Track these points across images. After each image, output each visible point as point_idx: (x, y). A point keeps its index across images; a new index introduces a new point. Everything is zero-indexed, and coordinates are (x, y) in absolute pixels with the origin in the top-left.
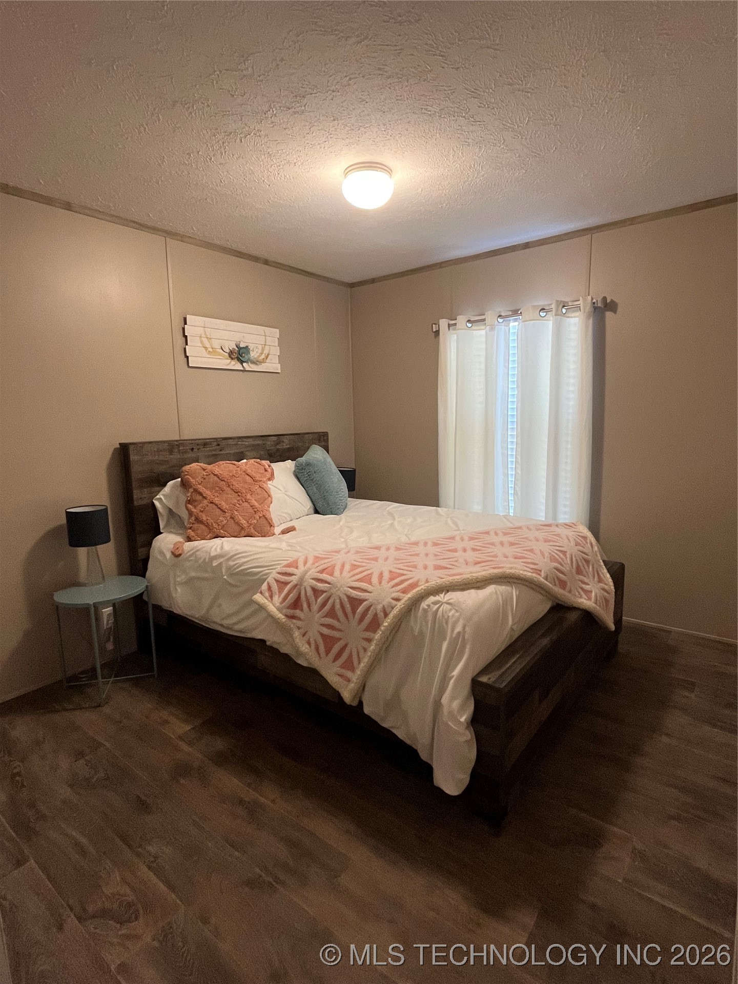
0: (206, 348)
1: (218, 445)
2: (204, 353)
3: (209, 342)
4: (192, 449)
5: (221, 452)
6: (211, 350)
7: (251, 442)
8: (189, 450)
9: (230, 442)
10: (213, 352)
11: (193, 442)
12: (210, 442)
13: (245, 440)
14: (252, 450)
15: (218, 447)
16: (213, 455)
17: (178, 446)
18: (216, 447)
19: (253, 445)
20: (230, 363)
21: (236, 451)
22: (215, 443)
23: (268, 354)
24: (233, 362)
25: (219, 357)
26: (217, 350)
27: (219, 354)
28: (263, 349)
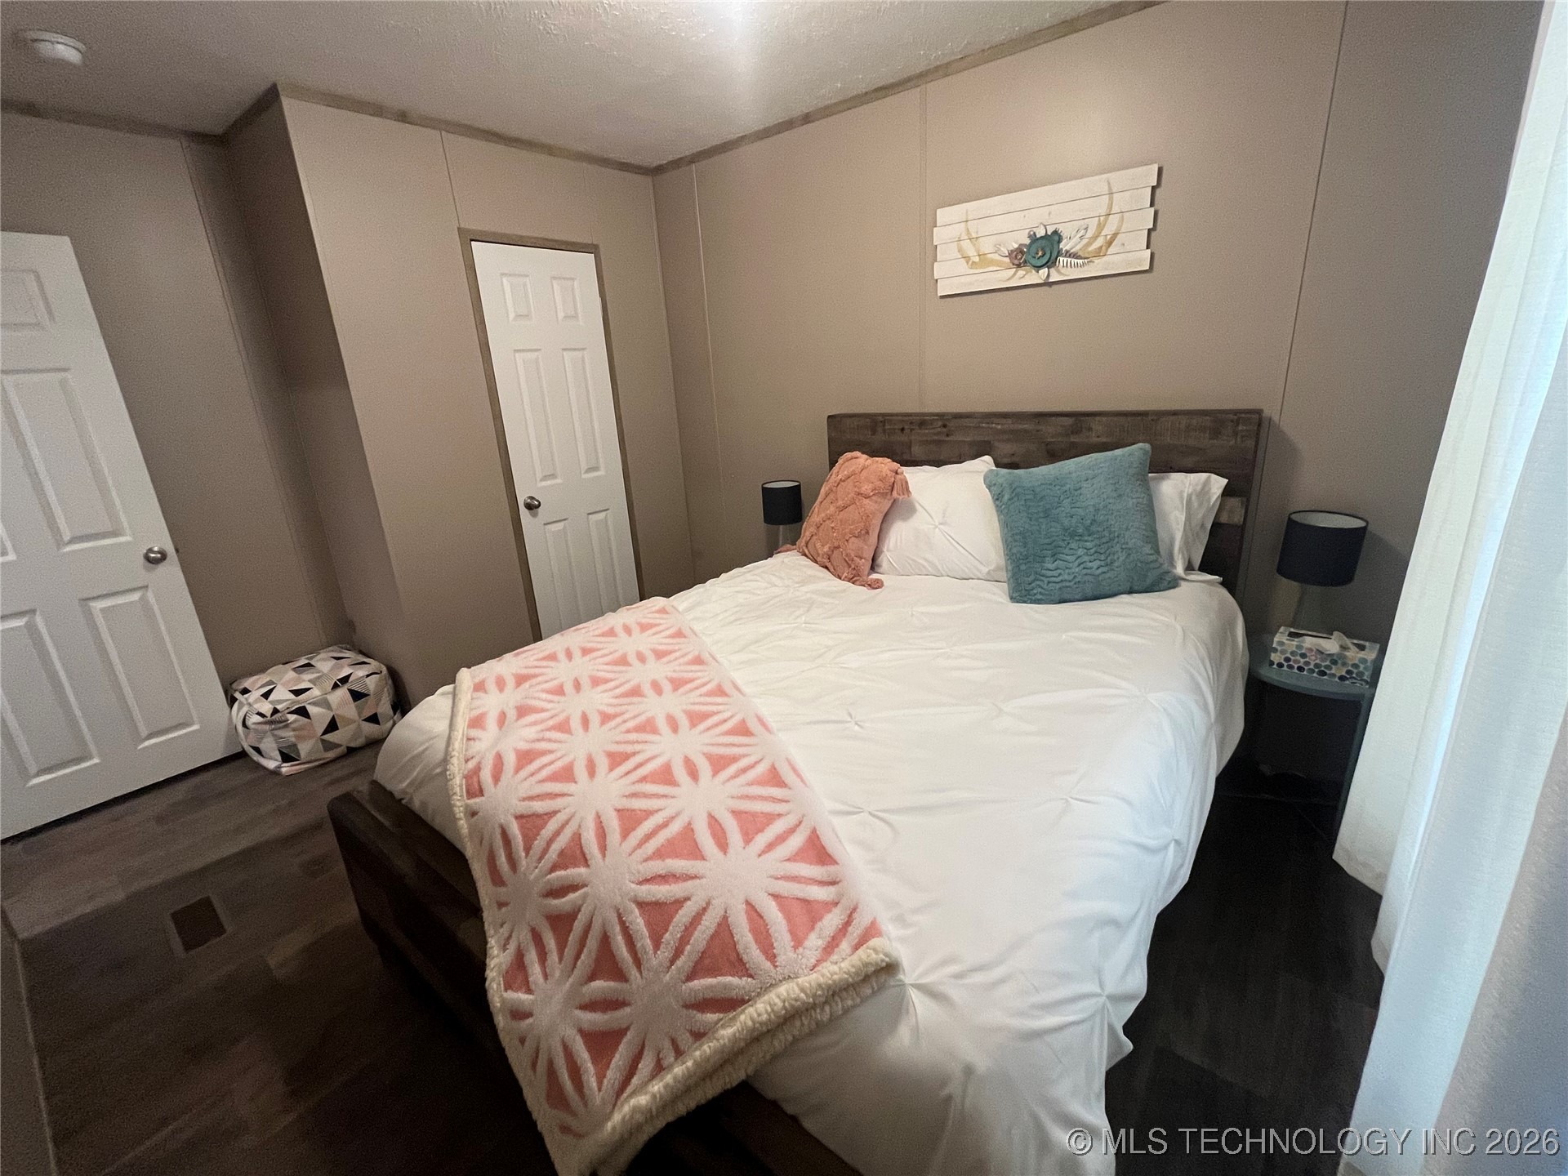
0: (967, 258)
1: (945, 426)
2: (963, 267)
3: (974, 245)
4: (903, 430)
5: (947, 439)
6: (977, 259)
7: (1008, 424)
8: (897, 431)
9: (966, 422)
10: (983, 260)
11: (905, 418)
12: (930, 420)
13: (995, 420)
14: (1008, 440)
15: (944, 430)
16: (934, 442)
17: (884, 422)
18: (939, 429)
19: (1012, 431)
20: (1015, 274)
21: (979, 438)
22: (940, 423)
23: (1115, 235)
24: (1021, 272)
25: (991, 269)
26: (989, 256)
27: (992, 262)
28: (1101, 227)
